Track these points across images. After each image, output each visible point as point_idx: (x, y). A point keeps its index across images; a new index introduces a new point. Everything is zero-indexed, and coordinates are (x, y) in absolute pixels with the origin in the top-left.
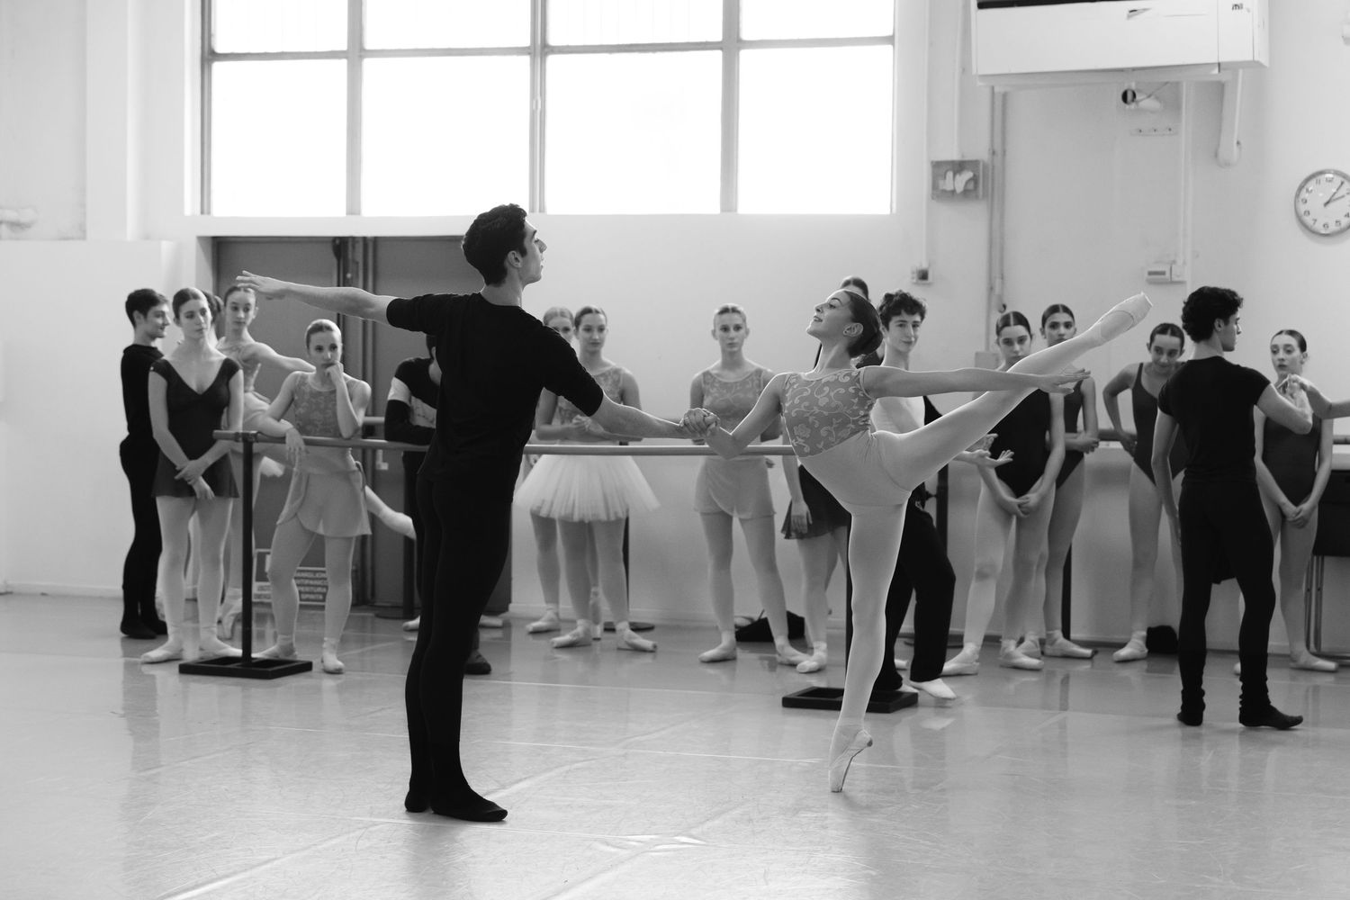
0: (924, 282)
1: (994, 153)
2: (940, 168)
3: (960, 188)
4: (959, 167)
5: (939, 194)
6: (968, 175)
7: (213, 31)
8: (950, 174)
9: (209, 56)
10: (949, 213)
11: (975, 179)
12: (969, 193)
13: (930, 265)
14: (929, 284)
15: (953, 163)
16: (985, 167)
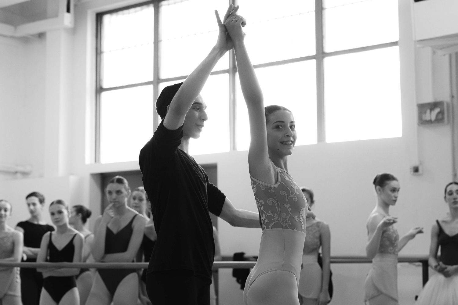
0: (417, 173)
1: (453, 97)
2: (422, 108)
3: (433, 118)
4: (434, 105)
5: (423, 122)
6: (437, 110)
7: (101, 78)
8: (428, 111)
9: (99, 90)
10: (429, 133)
11: (441, 113)
12: (439, 120)
13: (421, 164)
14: (421, 175)
15: (429, 104)
16: (448, 104)
